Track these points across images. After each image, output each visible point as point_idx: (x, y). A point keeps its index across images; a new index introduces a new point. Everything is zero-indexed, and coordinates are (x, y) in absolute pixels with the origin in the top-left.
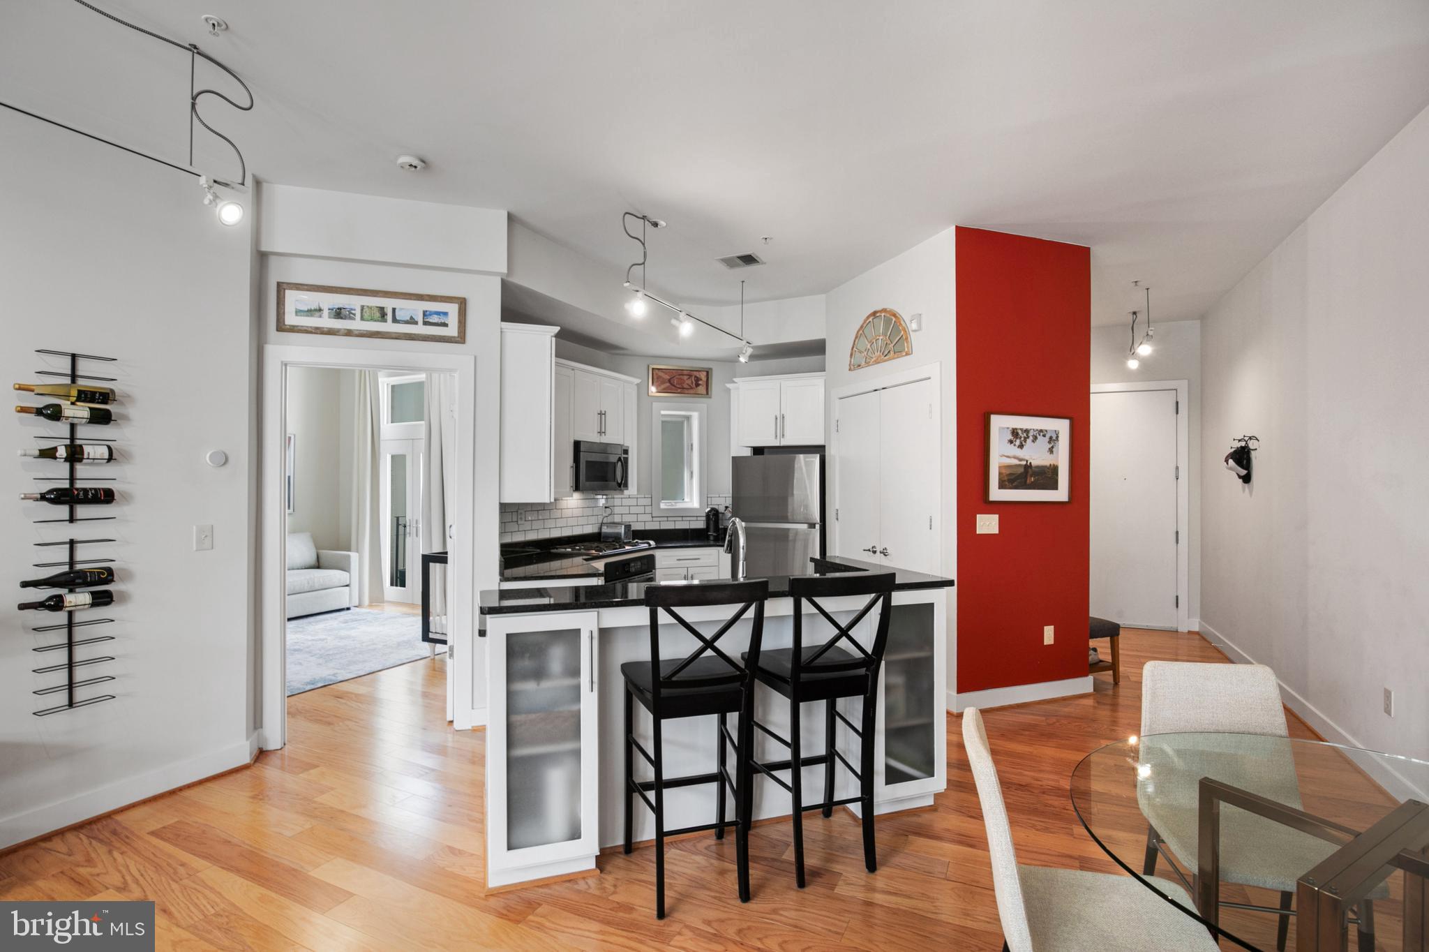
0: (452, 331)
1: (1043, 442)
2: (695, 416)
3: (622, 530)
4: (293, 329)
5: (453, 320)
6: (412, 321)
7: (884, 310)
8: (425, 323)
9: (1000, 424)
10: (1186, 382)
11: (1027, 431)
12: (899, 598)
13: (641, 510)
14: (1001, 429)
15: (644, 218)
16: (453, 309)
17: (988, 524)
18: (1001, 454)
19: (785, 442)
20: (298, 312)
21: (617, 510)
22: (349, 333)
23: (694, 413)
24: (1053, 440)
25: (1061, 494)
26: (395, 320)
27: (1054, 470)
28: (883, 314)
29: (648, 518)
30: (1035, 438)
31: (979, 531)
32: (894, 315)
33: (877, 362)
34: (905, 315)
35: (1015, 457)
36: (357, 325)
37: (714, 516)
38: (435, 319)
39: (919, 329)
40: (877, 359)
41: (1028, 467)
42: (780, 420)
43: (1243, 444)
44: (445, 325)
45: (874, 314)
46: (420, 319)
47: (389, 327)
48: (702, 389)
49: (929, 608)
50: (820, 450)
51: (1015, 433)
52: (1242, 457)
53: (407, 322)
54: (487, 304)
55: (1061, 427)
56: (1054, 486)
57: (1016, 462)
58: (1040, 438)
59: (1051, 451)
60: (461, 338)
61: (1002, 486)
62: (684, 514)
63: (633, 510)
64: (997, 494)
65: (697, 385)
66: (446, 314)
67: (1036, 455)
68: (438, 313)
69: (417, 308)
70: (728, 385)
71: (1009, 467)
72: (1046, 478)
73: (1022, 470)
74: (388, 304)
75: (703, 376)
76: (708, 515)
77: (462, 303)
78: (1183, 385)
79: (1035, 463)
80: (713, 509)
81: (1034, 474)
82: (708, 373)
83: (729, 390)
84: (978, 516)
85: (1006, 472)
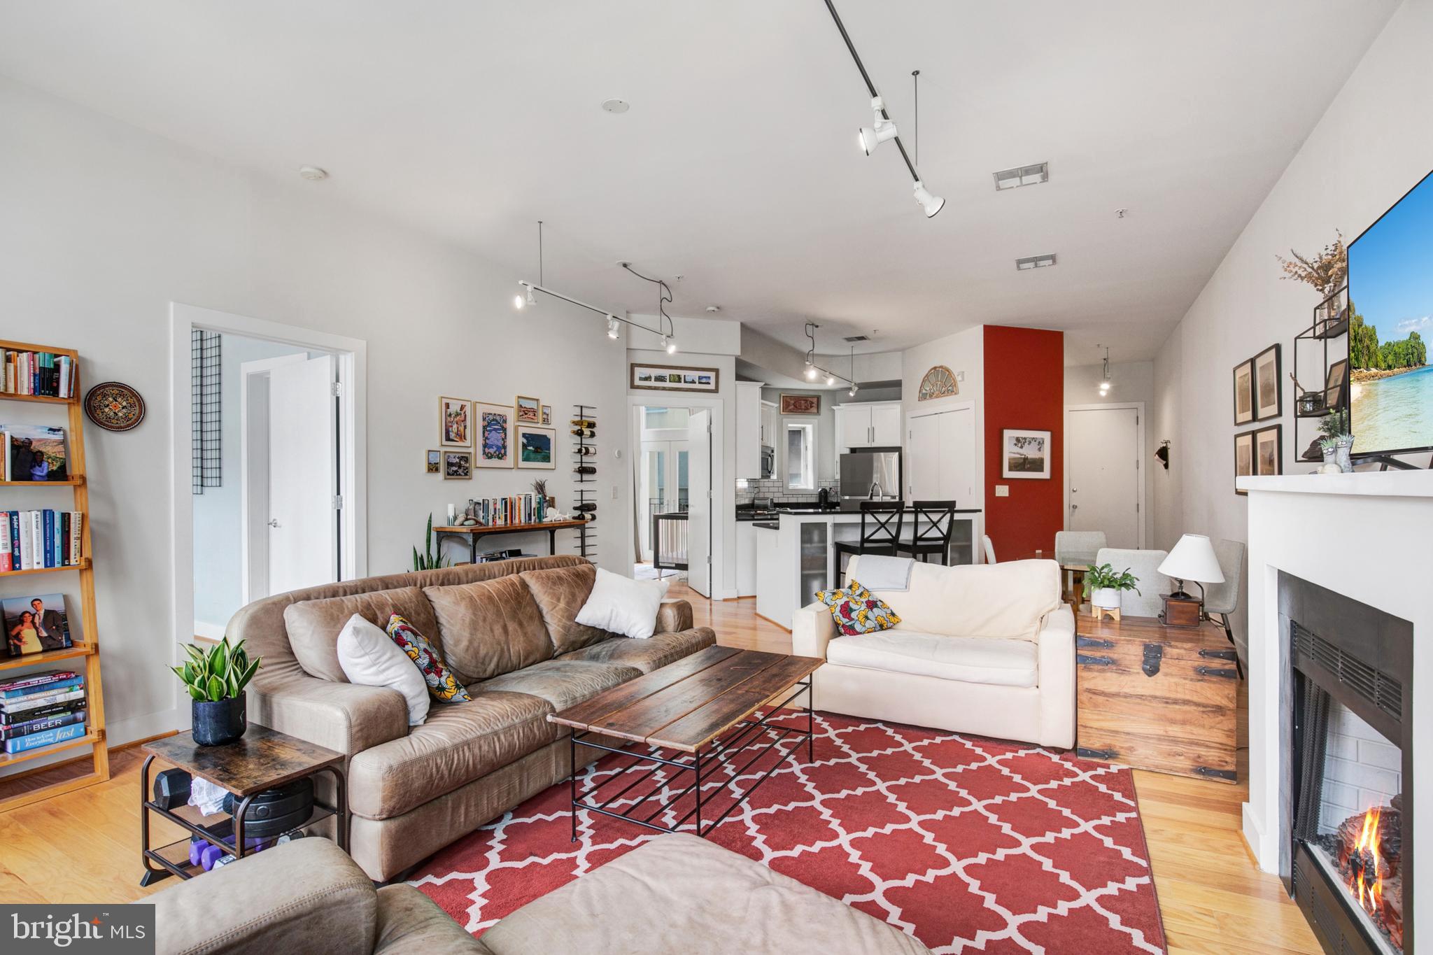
0: (712, 386)
1: (1034, 445)
2: (809, 429)
3: (769, 502)
4: (638, 387)
5: (713, 381)
6: (693, 382)
7: (941, 367)
8: (700, 383)
9: (1009, 435)
10: (1143, 403)
11: (1025, 439)
12: (957, 517)
13: (776, 490)
14: (1010, 438)
15: (813, 324)
16: (712, 375)
17: (1002, 491)
18: (1010, 451)
19: (874, 445)
20: (641, 379)
21: (762, 490)
22: (664, 389)
23: (808, 426)
24: (1041, 443)
25: (1046, 474)
26: (685, 382)
27: (1041, 461)
28: (940, 369)
29: (781, 495)
30: (1030, 443)
31: (997, 495)
32: (948, 370)
33: (937, 397)
34: (955, 370)
35: (1018, 453)
36: (667, 384)
37: (824, 494)
38: (704, 380)
39: (963, 379)
40: (937, 395)
41: (1026, 459)
42: (872, 431)
43: (1165, 445)
44: (709, 383)
45: (935, 368)
46: (697, 380)
47: (682, 385)
48: (814, 410)
49: (970, 522)
50: (898, 449)
51: (1018, 440)
52: (1163, 453)
53: (690, 382)
54: (728, 371)
55: (1046, 436)
56: (1041, 470)
57: (1019, 456)
58: (1033, 442)
59: (1039, 450)
60: (716, 391)
61: (1010, 470)
62: (803, 493)
63: (771, 490)
64: (1007, 474)
65: (811, 407)
66: (709, 378)
67: (1030, 452)
68: (705, 377)
69: (694, 375)
70: (834, 408)
71: (1015, 459)
72: (1037, 465)
73: (1022, 461)
74: (682, 373)
75: (815, 400)
76: (820, 493)
77: (717, 371)
78: (1141, 405)
79: (1030, 457)
80: (823, 489)
81: (1029, 463)
82: (819, 398)
83: (834, 410)
84: (997, 487)
85: (1012, 461)
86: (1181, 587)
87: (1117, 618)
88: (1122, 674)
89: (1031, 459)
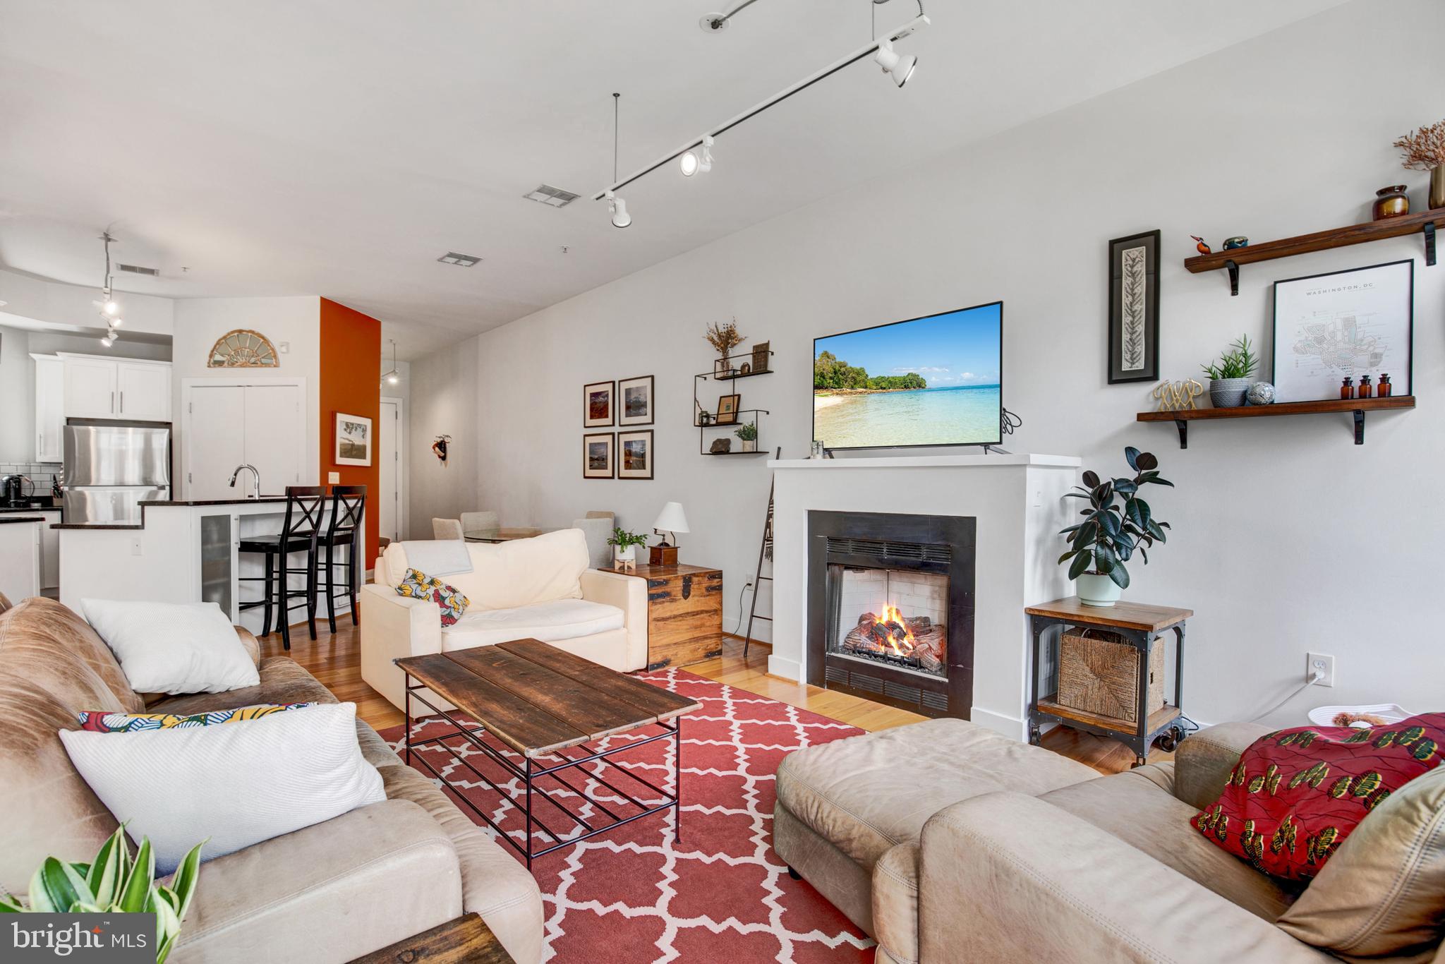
1: (360, 431)
7: (251, 331)
9: (342, 418)
11: (353, 424)
14: (341, 422)
15: (106, 236)
17: (334, 478)
18: (342, 437)
24: (364, 430)
25: (367, 462)
27: (364, 447)
28: (250, 334)
30: (356, 429)
31: (330, 481)
32: (263, 338)
33: (242, 367)
34: (277, 340)
35: (348, 439)
39: (288, 351)
40: (243, 364)
41: (353, 445)
42: (118, 396)
43: (443, 439)
45: (240, 331)
50: (168, 425)
51: (347, 425)
52: (441, 446)
55: (367, 422)
56: (364, 457)
57: (347, 442)
58: (358, 429)
59: (363, 436)
61: (341, 456)
64: (340, 460)
67: (356, 438)
71: (344, 445)
72: (361, 452)
73: (350, 447)
79: (356, 443)
81: (356, 450)
84: (330, 473)
85: (343, 447)
86: (664, 539)
87: (634, 567)
88: (672, 602)
89: (358, 446)
